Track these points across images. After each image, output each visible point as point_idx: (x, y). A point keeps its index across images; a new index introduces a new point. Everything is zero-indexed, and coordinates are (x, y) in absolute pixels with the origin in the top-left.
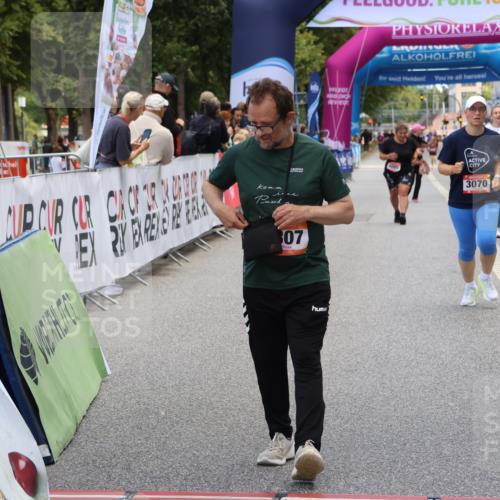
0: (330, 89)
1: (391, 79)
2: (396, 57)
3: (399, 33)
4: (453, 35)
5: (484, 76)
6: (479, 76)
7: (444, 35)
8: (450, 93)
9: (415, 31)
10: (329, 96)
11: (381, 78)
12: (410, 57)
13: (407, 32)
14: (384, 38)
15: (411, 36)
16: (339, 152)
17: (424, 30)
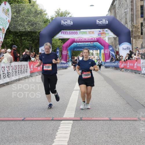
0: (63, 51)
1: (77, 49)
2: (78, 45)
3: (76, 40)
4: (87, 41)
5: (95, 49)
6: (94, 49)
7: (85, 41)
8: (93, 53)
9: (79, 40)
10: (63, 52)
11: (75, 49)
12: (81, 45)
13: (78, 40)
14: (73, 41)
15: (79, 41)
16: (64, 63)
17: (81, 40)
